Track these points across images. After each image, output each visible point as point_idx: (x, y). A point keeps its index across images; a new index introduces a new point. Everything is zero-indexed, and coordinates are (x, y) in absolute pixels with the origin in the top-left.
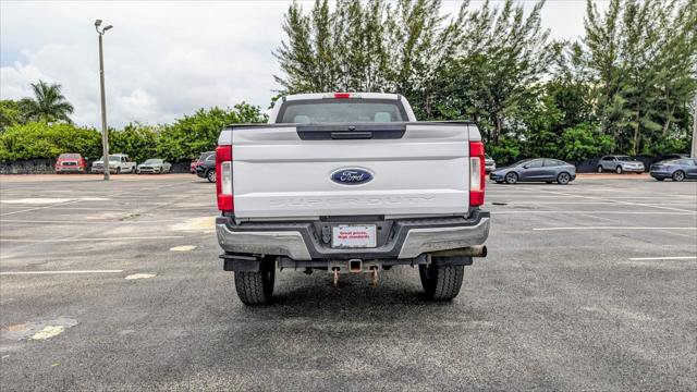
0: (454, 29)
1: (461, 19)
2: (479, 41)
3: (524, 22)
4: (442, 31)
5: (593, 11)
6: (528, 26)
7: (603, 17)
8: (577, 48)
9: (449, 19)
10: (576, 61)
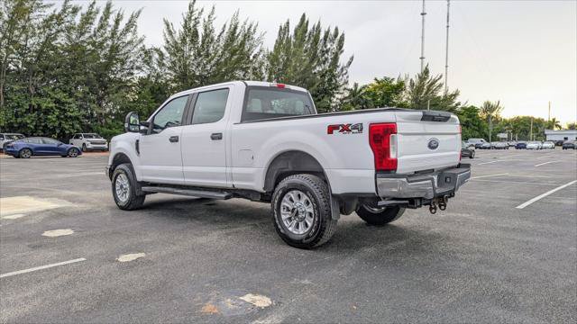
0: (58, 18)
1: (64, 11)
2: (82, 34)
3: (122, 26)
4: (45, 18)
5: (171, 28)
6: (127, 30)
7: (177, 34)
8: (161, 55)
9: (52, 9)
10: (161, 64)
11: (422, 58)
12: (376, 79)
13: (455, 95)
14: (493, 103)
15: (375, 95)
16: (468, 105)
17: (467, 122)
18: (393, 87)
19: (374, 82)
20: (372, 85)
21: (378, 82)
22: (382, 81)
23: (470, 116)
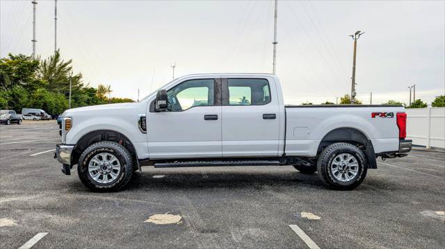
11: (34, 41)
12: (10, 55)
13: (79, 77)
14: (106, 86)
15: (10, 69)
16: (89, 87)
17: (88, 100)
18: (29, 65)
19: (8, 57)
20: (6, 60)
21: (13, 58)
22: (17, 58)
23: (90, 96)
